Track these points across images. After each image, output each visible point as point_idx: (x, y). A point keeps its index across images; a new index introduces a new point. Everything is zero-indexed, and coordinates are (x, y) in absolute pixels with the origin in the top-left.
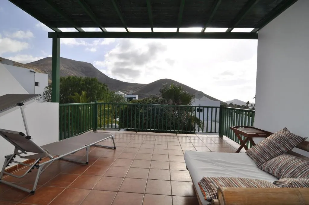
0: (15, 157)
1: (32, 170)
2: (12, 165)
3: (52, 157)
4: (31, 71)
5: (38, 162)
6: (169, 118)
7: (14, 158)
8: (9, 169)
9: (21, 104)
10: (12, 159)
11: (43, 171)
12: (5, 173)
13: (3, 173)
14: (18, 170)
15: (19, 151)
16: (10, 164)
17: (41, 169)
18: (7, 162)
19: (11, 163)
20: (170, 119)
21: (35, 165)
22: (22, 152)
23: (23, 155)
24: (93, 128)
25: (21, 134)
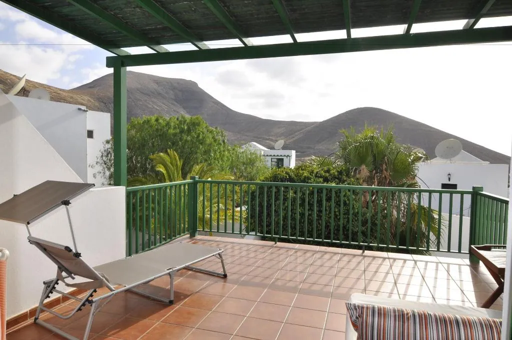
0: (58, 284)
1: (82, 307)
2: (54, 296)
3: (112, 287)
4: (80, 109)
5: (91, 295)
6: (356, 210)
7: (56, 286)
8: (49, 302)
9: (67, 203)
10: (54, 288)
11: (98, 310)
12: (45, 309)
13: (41, 308)
14: (63, 305)
15: (64, 274)
16: (50, 295)
17: (95, 307)
18: (46, 292)
19: (52, 293)
20: (358, 213)
21: (87, 300)
22: (67, 276)
23: (69, 281)
24: (190, 231)
25: (68, 249)
